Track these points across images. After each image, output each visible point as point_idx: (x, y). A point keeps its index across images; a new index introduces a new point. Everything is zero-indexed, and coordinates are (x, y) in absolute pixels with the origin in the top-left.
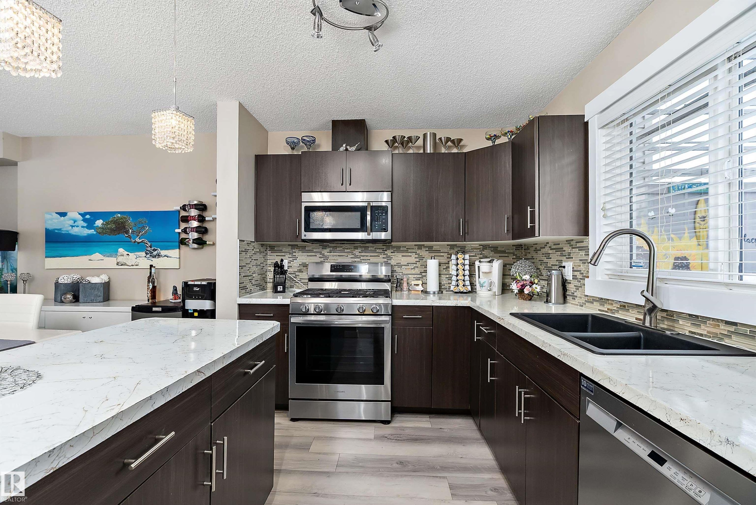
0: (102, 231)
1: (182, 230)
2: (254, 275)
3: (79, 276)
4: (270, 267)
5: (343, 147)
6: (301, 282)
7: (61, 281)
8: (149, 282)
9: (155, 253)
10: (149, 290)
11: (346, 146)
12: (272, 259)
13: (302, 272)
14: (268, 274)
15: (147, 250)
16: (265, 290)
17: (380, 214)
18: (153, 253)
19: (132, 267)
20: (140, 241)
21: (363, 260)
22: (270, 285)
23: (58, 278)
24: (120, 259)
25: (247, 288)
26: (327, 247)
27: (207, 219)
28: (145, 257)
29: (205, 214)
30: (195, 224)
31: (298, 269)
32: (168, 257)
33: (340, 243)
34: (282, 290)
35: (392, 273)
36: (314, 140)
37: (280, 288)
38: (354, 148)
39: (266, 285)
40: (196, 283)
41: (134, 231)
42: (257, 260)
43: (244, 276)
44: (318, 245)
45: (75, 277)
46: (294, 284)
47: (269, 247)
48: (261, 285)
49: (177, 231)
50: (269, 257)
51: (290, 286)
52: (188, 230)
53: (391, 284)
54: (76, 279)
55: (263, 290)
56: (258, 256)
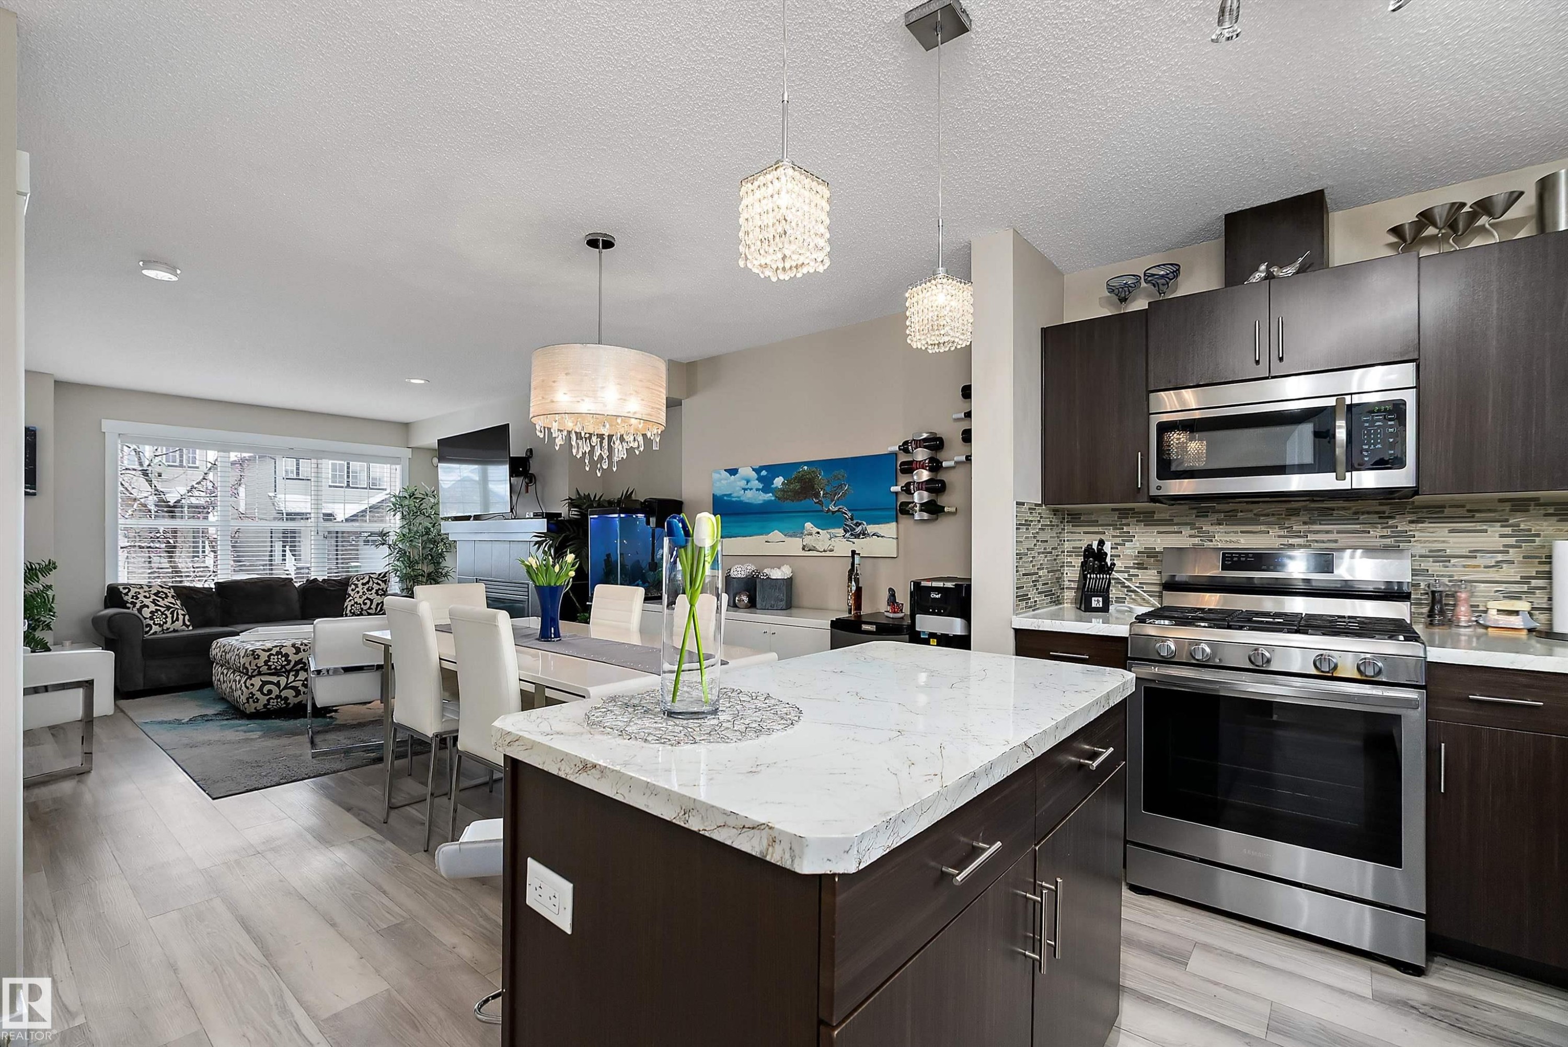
0: (783, 495)
1: (902, 487)
2: (1041, 573)
3: (753, 568)
4: (1070, 556)
5: (1260, 272)
6: (1144, 591)
7: (734, 574)
8: (850, 580)
9: (858, 529)
10: (851, 594)
11: (1268, 267)
12: (1074, 540)
13: (1146, 569)
14: (1065, 572)
15: (846, 525)
16: (1061, 604)
17: (1377, 424)
18: (855, 529)
19: (823, 554)
20: (836, 509)
21: (1317, 541)
22: (1069, 595)
23: (730, 570)
24: (808, 540)
25: (1030, 599)
26: (1209, 512)
27: (944, 464)
28: (844, 536)
29: (941, 456)
30: (925, 475)
31: (1136, 562)
32: (878, 537)
33: (1247, 502)
34: (1101, 606)
35: (1413, 578)
36: (1175, 272)
37: (1096, 602)
38: (1290, 270)
39: (1061, 593)
40: (935, 584)
41: (827, 493)
42: (1047, 541)
43: (1024, 575)
44: (1187, 507)
45: (749, 568)
46: (1126, 595)
47: (1068, 515)
48: (1053, 594)
49: (893, 489)
50: (1066, 536)
51: (1116, 597)
52: (912, 487)
53: (1411, 605)
54: (751, 571)
55: (1056, 605)
56: (1047, 535)
